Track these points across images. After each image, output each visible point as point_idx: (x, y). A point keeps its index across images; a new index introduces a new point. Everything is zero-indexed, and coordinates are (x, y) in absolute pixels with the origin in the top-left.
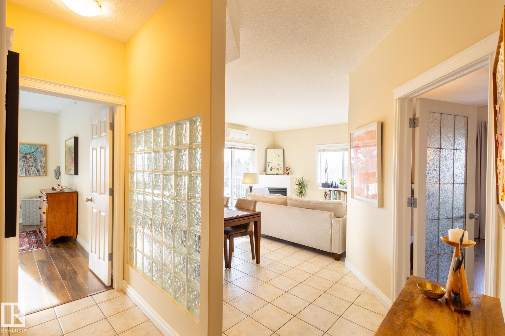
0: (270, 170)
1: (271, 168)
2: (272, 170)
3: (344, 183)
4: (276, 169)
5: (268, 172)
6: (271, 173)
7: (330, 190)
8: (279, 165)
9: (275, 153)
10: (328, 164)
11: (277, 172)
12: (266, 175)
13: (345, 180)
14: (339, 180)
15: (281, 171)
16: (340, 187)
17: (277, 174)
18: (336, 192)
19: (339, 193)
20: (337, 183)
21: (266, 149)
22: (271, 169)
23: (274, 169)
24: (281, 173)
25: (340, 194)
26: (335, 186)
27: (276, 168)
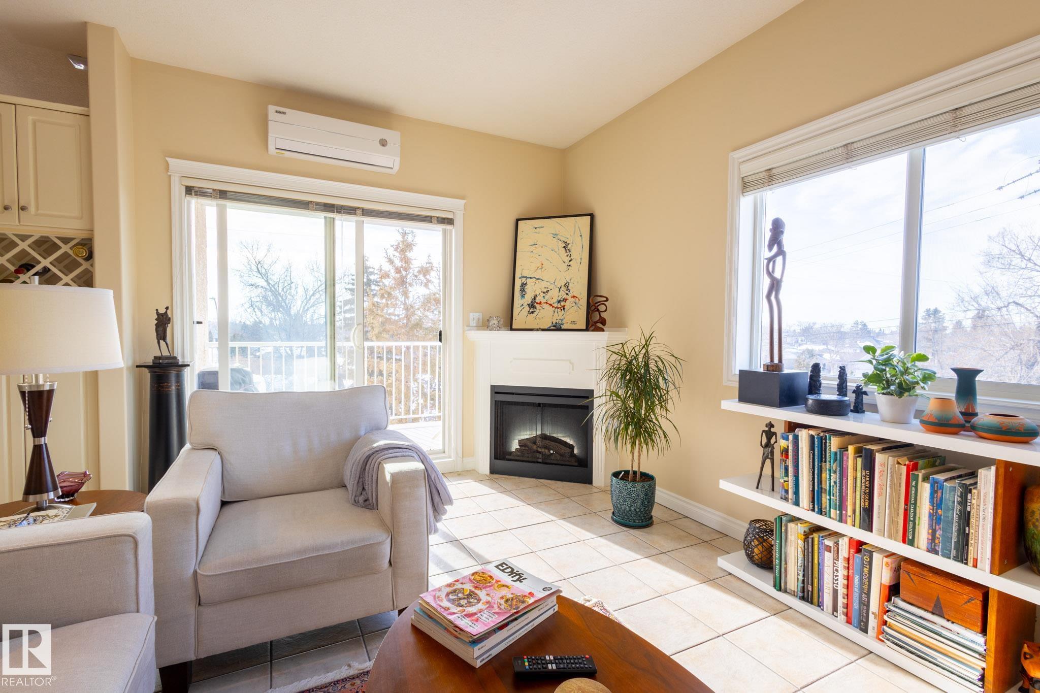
0: (527, 308)
1: (535, 299)
2: (534, 307)
3: (909, 378)
4: (555, 305)
5: (521, 316)
6: (531, 321)
7: (792, 427)
8: (567, 285)
9: (555, 235)
10: (786, 248)
11: (558, 316)
12: (512, 329)
13: (923, 358)
14: (869, 357)
15: (577, 313)
16: (874, 408)
17: (557, 328)
18: (834, 444)
19: (859, 451)
20: (856, 377)
21: (517, 220)
22: (532, 305)
23: (545, 306)
24: (574, 323)
25: (869, 465)
26: (834, 397)
27: (555, 300)
